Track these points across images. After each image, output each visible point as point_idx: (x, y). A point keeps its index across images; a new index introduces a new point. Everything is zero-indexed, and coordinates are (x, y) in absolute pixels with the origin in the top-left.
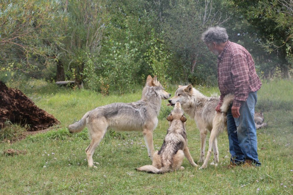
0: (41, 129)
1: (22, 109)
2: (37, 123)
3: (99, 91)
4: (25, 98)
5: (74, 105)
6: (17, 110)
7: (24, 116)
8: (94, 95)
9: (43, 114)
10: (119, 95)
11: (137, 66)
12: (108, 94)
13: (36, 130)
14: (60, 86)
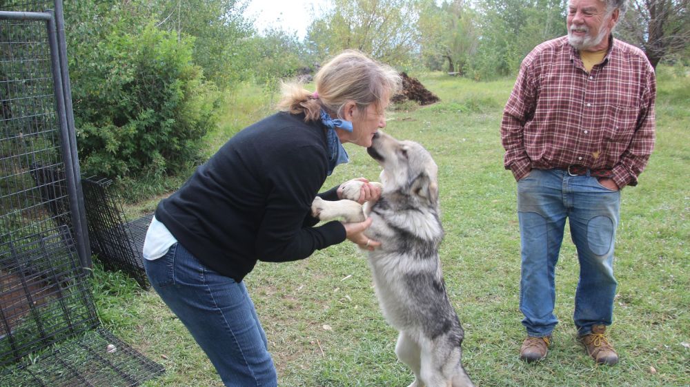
0: (429, 104)
1: (417, 91)
2: (426, 100)
3: (474, 79)
4: (419, 84)
5: (456, 88)
6: (414, 91)
7: (418, 96)
8: (470, 81)
9: (430, 94)
10: (487, 82)
11: (500, 63)
12: (479, 81)
13: (426, 104)
14: (451, 75)
